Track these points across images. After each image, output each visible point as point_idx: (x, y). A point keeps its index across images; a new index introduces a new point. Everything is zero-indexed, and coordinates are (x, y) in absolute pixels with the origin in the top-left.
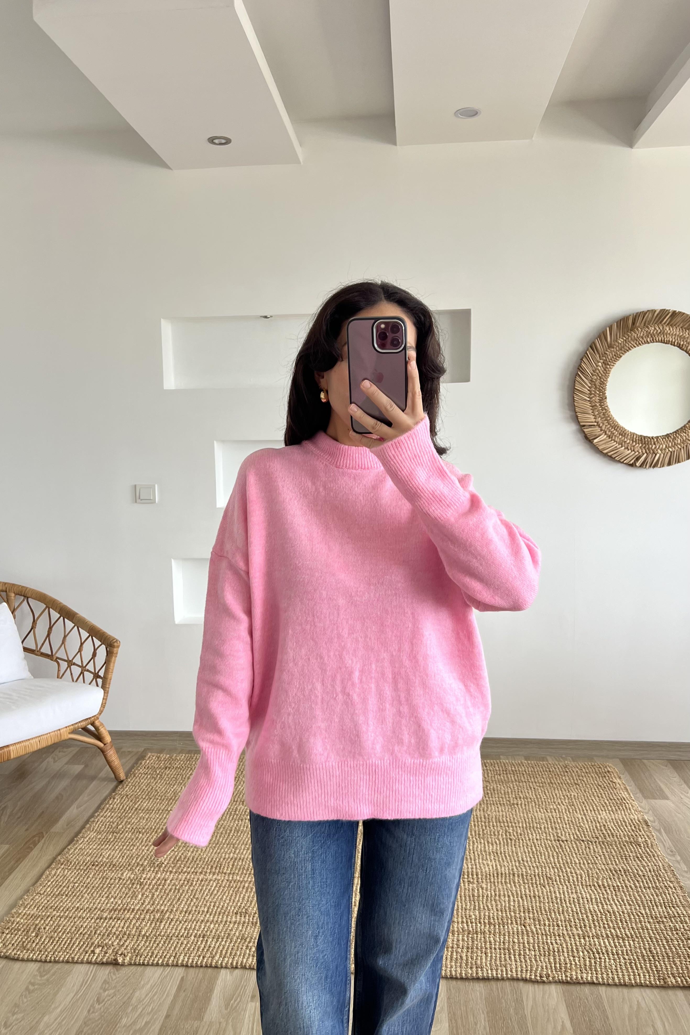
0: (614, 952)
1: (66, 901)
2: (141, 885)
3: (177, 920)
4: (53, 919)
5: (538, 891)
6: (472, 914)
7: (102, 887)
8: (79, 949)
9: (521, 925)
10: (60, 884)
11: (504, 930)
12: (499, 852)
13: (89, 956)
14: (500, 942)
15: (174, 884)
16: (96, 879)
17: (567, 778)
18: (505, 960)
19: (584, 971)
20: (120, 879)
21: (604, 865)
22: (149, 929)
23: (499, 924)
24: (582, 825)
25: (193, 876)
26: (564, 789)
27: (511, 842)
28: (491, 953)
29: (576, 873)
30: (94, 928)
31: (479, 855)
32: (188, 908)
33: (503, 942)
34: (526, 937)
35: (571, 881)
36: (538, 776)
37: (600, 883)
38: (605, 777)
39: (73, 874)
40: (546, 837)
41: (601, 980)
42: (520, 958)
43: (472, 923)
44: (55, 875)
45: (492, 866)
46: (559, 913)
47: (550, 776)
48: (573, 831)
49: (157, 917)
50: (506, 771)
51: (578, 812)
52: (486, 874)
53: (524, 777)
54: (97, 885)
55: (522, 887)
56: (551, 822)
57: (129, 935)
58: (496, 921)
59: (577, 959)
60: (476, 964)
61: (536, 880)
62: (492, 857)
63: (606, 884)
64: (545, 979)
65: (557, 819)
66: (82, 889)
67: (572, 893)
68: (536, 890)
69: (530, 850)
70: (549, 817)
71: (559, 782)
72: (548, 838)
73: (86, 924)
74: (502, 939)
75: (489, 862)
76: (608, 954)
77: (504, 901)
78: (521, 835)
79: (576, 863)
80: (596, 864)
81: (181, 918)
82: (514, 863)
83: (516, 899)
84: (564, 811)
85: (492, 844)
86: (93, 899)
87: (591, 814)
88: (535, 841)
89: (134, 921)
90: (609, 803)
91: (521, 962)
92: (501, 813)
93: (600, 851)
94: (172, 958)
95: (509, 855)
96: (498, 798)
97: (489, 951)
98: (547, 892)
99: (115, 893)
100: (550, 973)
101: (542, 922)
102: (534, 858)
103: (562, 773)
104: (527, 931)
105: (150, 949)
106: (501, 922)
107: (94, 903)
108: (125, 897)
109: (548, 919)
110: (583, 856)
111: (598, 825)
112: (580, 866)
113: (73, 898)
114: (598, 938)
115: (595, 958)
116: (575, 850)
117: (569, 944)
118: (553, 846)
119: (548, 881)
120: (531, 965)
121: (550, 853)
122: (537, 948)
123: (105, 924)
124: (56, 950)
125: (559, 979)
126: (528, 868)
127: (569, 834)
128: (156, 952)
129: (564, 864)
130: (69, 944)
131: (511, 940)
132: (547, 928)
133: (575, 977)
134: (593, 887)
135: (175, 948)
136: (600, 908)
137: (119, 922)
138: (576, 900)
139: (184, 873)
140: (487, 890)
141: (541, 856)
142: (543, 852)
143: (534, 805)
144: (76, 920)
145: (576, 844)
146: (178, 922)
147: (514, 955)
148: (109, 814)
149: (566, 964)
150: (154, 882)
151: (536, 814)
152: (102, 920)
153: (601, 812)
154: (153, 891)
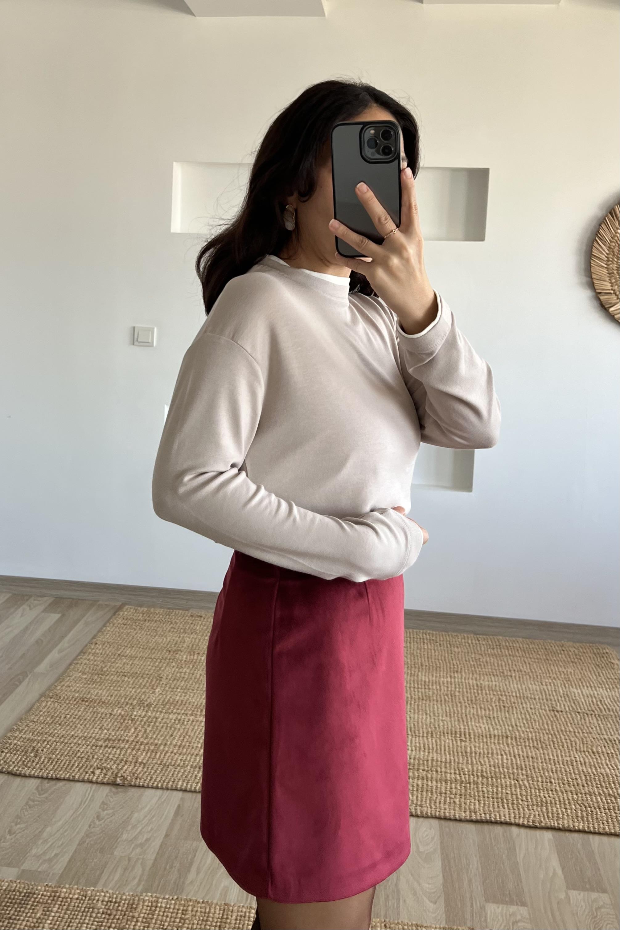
0: (606, 807)
1: (60, 729)
2: (132, 721)
3: (172, 753)
4: (50, 743)
5: (531, 752)
6: (465, 767)
7: (95, 720)
8: (79, 770)
9: (514, 779)
10: (52, 714)
11: (497, 782)
12: (492, 717)
13: (90, 775)
14: (493, 792)
15: (165, 723)
16: (87, 712)
17: (563, 656)
18: (498, 807)
19: (576, 820)
20: (111, 714)
21: (599, 734)
22: (145, 757)
23: (492, 777)
24: (578, 698)
25: (183, 717)
26: (561, 666)
27: (505, 710)
28: (484, 801)
29: (570, 740)
30: (91, 753)
31: (471, 719)
32: (182, 743)
33: (497, 793)
34: (518, 790)
35: (565, 746)
36: (533, 652)
37: (595, 750)
38: (603, 657)
39: (63, 707)
40: (541, 706)
41: (592, 829)
42: (513, 807)
43: (464, 774)
44: (45, 706)
45: (485, 728)
46: (553, 772)
47: (546, 653)
48: (569, 704)
49: (152, 748)
50: (500, 646)
51: (574, 687)
52: (479, 735)
53: (519, 653)
54: (89, 718)
55: (515, 748)
56: (546, 694)
57: (126, 761)
58: (489, 775)
59: (569, 811)
60: (469, 809)
61: (529, 743)
62: (485, 721)
63: (600, 751)
64: (537, 824)
65: (552, 692)
66: (74, 720)
67: (566, 756)
68: (529, 751)
69: (524, 717)
70: (544, 689)
71: (555, 658)
72: (543, 707)
73: (83, 749)
74: (495, 790)
75: (482, 725)
76: (599, 809)
77: (498, 759)
78: (514, 703)
79: (570, 732)
80: (591, 733)
81: (175, 751)
82: (507, 727)
83: (509, 758)
84: (559, 685)
85: (485, 710)
86: (87, 729)
87: (586, 691)
88: (529, 710)
89: (129, 751)
90: (607, 682)
91: (514, 809)
92: (494, 683)
93: (596, 723)
94: (171, 783)
95: (502, 721)
96: (492, 669)
97: (482, 799)
98: (540, 754)
99: (107, 725)
100: (542, 820)
101: (535, 779)
102: (528, 724)
103: (559, 652)
104: (520, 785)
105: (149, 774)
106: (494, 776)
107: (88, 733)
108: (118, 730)
109: (541, 776)
110: (578, 726)
111: (594, 700)
112: (575, 735)
113: (67, 727)
114: (591, 795)
115: (587, 811)
116: (569, 720)
117: (561, 798)
118: (548, 715)
119: (541, 745)
120: (524, 813)
121: (545, 721)
122: (529, 800)
123: (101, 751)
124: (56, 770)
125: (551, 826)
126: (521, 732)
127: (564, 706)
128: (154, 777)
129: (558, 731)
130: (68, 765)
131: (504, 791)
132: (540, 784)
133: (566, 825)
134: (587, 753)
135: (173, 775)
136: (594, 770)
137: (115, 750)
138: (569, 763)
139: (174, 714)
140: (479, 748)
141: (535, 723)
142: (537, 719)
143: (528, 677)
144: (72, 745)
145: (571, 715)
146: (173, 754)
147: (508, 804)
148: (92, 658)
149: (559, 814)
150: (145, 719)
151: (530, 686)
152: (98, 748)
153: (598, 689)
154: (146, 727)
